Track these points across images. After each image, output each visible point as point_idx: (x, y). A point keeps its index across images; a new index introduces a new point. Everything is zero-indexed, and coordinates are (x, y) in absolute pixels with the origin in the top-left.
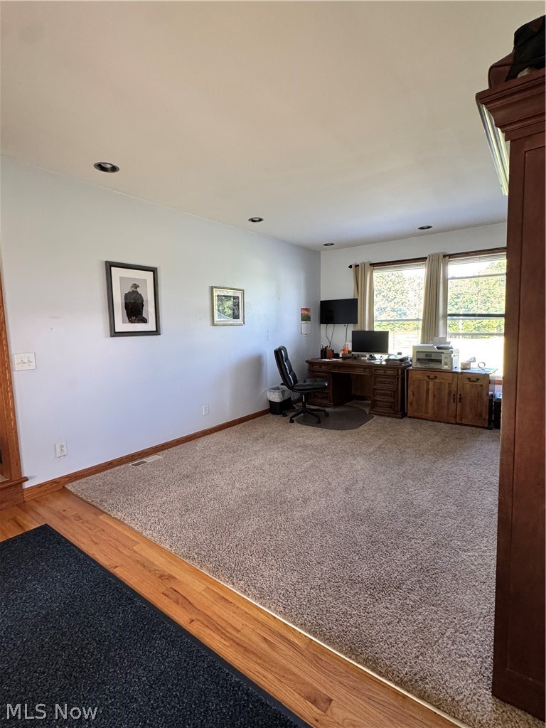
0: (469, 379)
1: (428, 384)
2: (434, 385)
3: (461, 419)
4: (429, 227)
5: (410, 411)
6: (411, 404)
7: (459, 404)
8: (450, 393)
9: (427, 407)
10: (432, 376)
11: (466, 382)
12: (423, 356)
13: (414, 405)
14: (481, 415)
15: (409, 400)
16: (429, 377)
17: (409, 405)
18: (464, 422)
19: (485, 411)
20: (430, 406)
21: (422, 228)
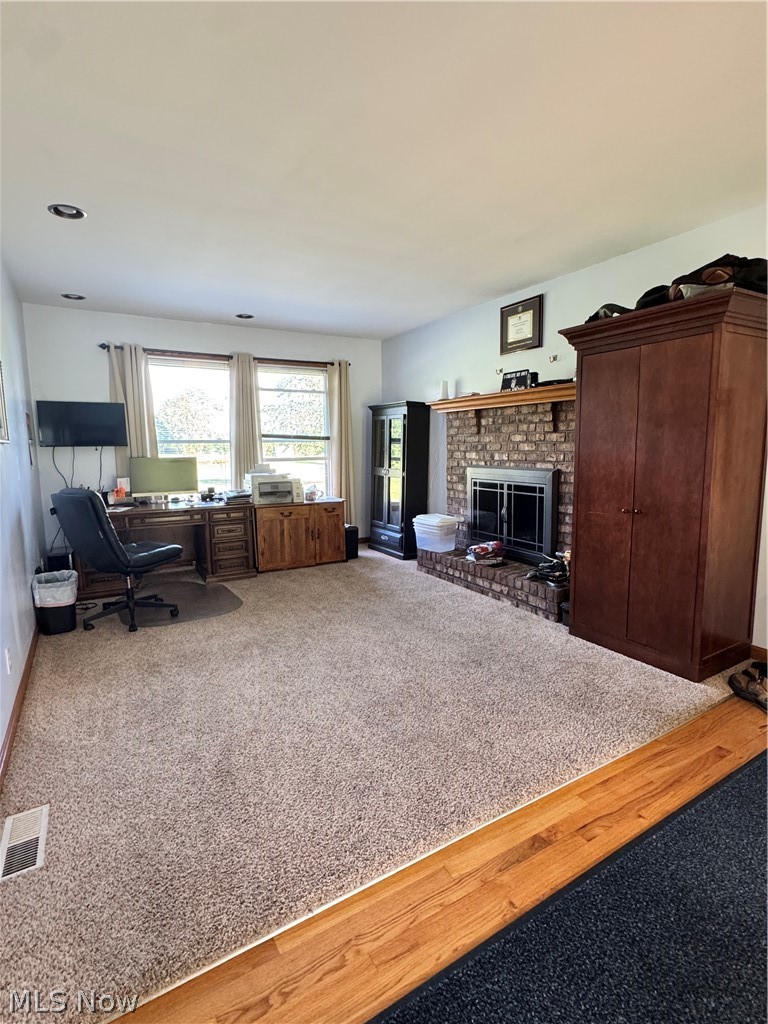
0: (326, 510)
1: (282, 522)
2: (290, 523)
3: (321, 558)
4: (250, 317)
5: (262, 564)
6: (263, 554)
7: (318, 541)
8: (307, 529)
9: (282, 552)
10: (286, 513)
11: (324, 514)
12: (268, 489)
13: (267, 555)
14: (339, 548)
15: (260, 550)
16: (282, 514)
17: (260, 557)
18: (325, 560)
19: (343, 542)
20: (287, 550)
21: (240, 316)
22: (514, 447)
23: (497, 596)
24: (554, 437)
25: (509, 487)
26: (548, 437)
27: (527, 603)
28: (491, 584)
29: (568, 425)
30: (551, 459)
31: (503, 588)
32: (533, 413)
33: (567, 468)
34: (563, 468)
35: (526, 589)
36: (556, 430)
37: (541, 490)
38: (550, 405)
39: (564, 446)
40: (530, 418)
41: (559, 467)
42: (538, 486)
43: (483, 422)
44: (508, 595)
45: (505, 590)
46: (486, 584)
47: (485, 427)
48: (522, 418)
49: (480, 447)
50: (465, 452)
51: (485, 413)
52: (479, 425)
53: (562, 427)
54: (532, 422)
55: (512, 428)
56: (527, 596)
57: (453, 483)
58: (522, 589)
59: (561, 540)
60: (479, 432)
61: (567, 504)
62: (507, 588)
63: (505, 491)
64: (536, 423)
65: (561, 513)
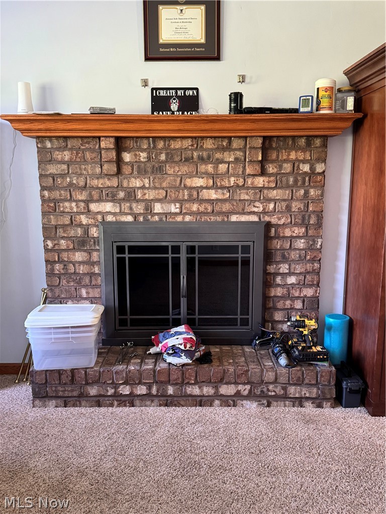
22: (190, 195)
23: (230, 401)
24: (260, 181)
25: (191, 249)
26: (249, 181)
27: (285, 397)
28: (216, 388)
29: (281, 167)
30: (256, 210)
31: (240, 387)
32: (224, 149)
33: (279, 219)
34: (274, 220)
35: (282, 380)
36: (263, 173)
37: (246, 249)
38: (260, 141)
39: (274, 194)
40: (218, 155)
41: (267, 219)
42: (240, 244)
43: (127, 157)
44: (251, 396)
45: (245, 389)
46: (208, 390)
47: (131, 164)
48: (205, 154)
49: (122, 194)
50: (87, 202)
51: (130, 144)
52: (119, 161)
53: (271, 169)
54: (222, 162)
55: (185, 169)
56: (285, 389)
57: (59, 251)
58: (275, 381)
59: (271, 305)
60: (119, 172)
61: (278, 263)
62: (248, 387)
63: (183, 256)
64: (229, 163)
65: (270, 274)
